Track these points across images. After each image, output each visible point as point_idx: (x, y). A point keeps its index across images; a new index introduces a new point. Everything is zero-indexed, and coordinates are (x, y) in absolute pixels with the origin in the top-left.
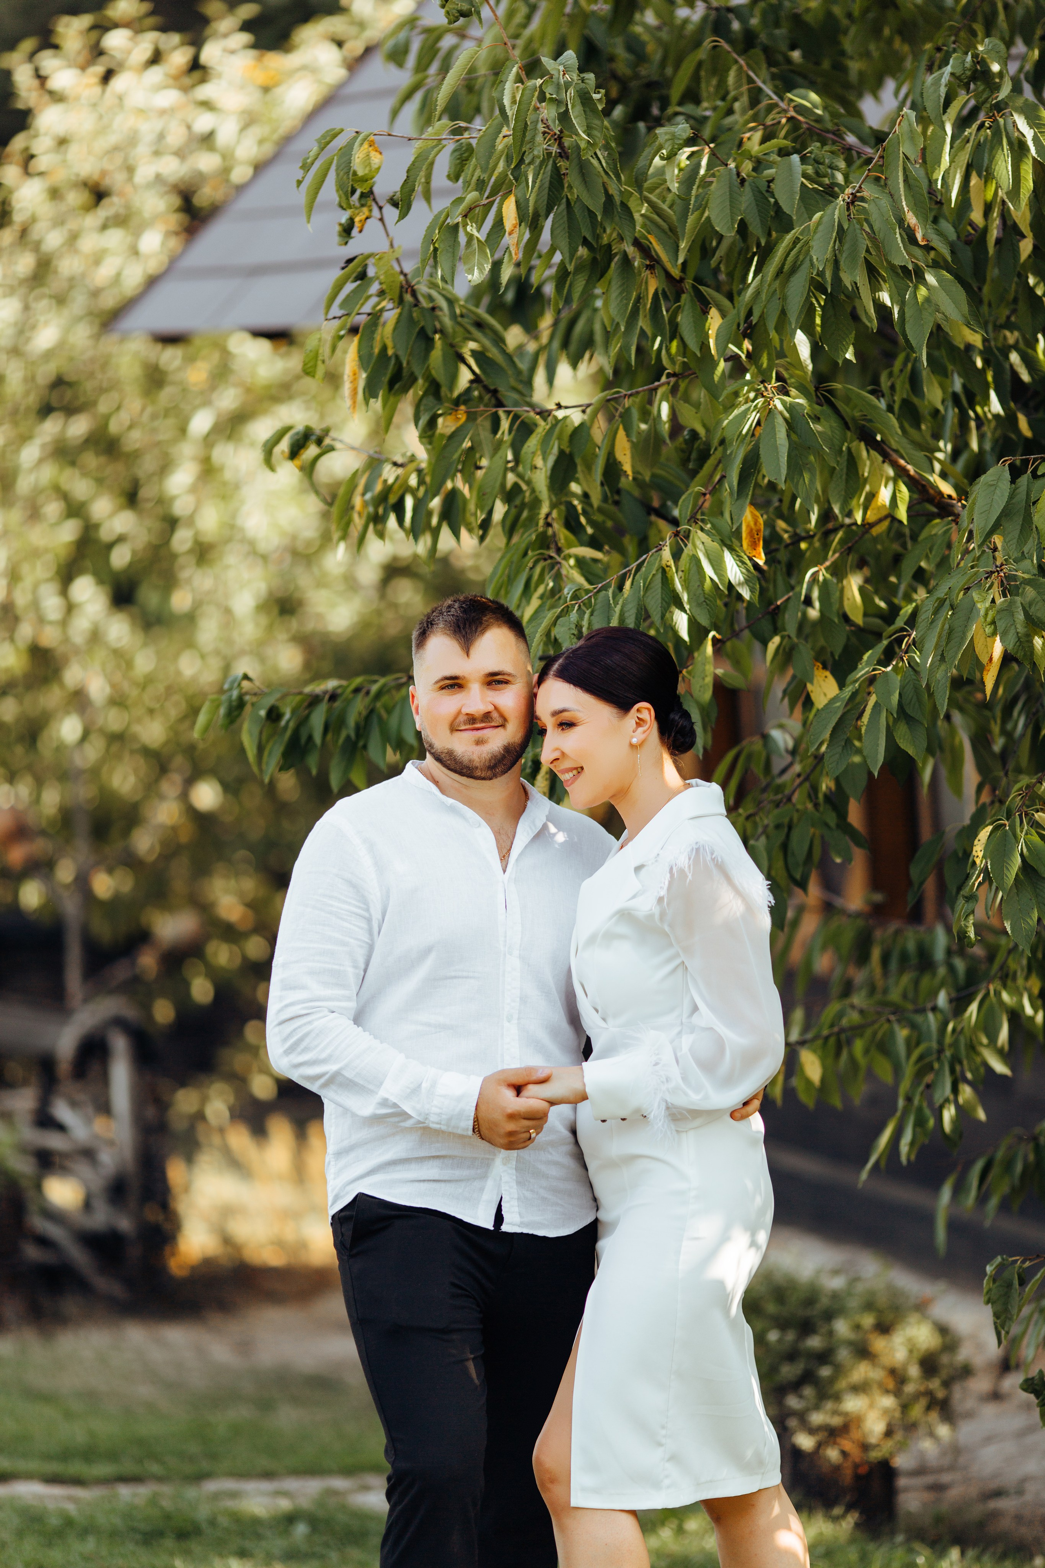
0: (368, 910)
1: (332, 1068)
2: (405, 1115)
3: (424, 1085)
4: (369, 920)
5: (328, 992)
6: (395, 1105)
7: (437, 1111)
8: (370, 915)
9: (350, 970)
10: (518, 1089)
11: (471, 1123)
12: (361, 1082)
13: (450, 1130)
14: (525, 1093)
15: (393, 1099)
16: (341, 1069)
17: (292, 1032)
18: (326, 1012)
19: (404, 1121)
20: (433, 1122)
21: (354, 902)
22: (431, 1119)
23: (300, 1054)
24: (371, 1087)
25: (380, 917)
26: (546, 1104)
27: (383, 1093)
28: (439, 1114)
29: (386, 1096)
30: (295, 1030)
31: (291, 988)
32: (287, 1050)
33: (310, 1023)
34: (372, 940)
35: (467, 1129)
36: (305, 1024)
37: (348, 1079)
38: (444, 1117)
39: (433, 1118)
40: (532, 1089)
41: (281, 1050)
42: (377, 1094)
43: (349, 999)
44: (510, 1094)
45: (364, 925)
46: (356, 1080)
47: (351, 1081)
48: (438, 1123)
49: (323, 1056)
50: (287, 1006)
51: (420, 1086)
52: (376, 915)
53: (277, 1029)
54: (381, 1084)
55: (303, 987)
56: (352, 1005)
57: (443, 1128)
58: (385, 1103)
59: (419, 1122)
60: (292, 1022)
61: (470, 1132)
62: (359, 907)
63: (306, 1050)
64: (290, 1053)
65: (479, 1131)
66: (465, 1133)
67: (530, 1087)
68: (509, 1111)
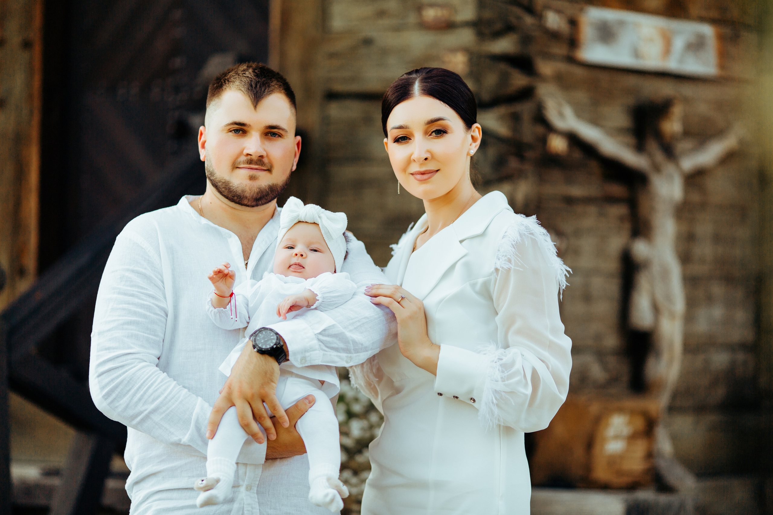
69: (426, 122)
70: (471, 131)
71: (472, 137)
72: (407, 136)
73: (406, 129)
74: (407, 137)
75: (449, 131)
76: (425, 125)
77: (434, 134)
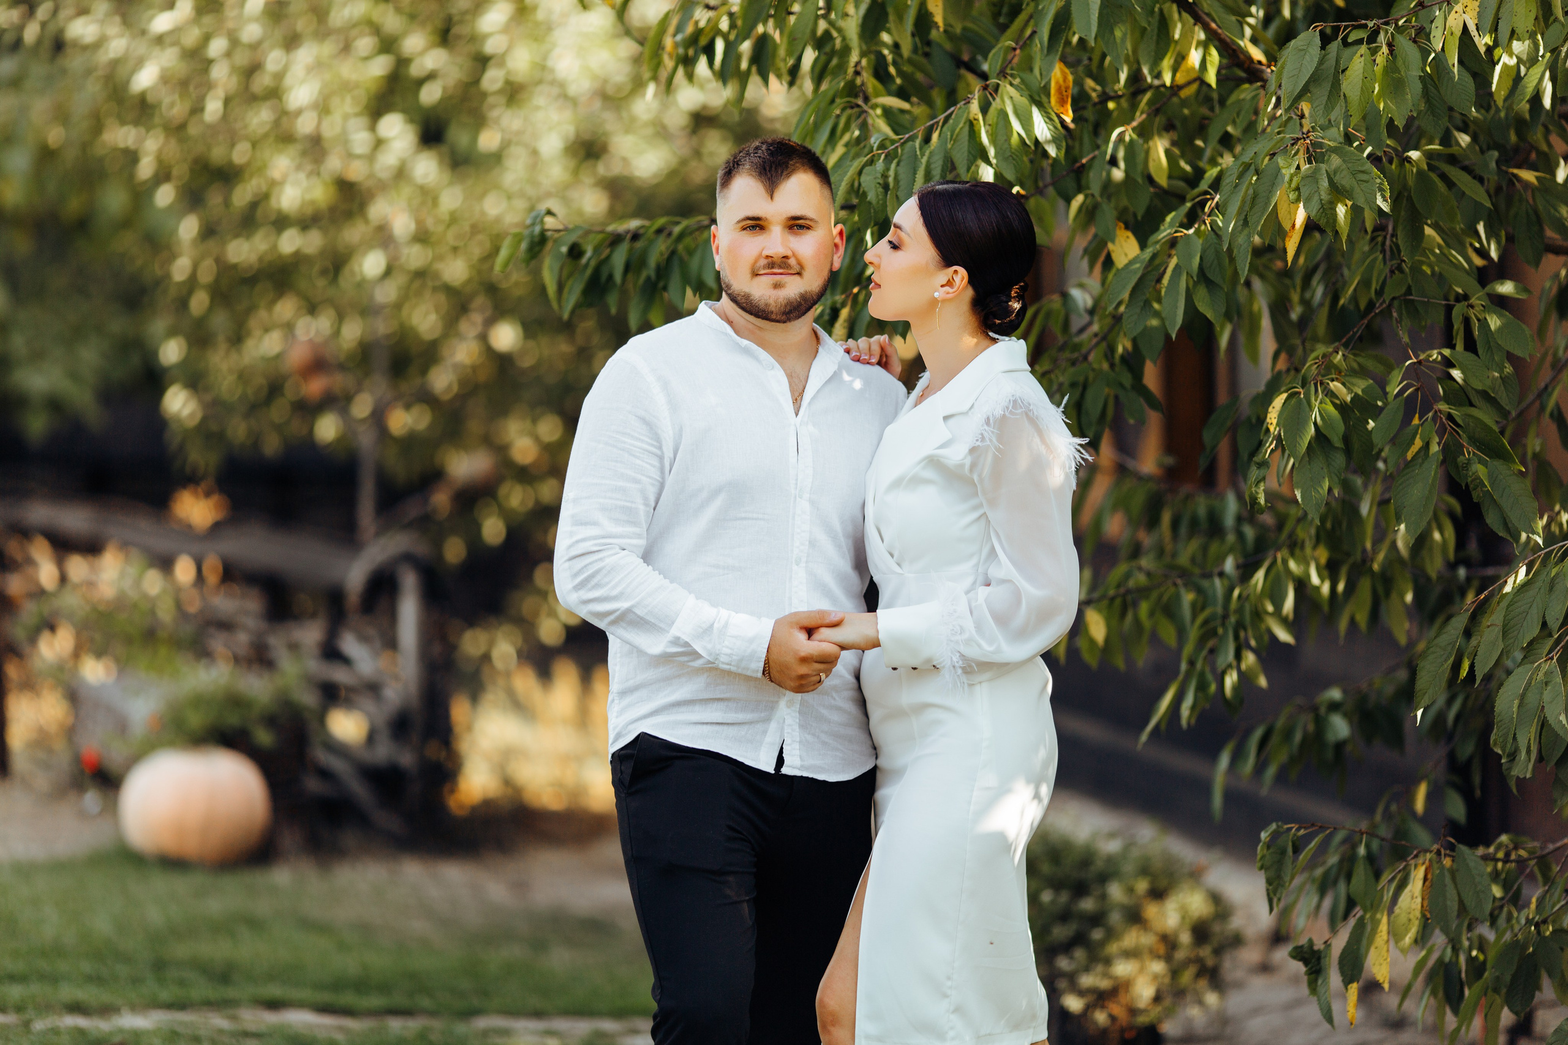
0: (660, 448)
1: (623, 605)
2: (695, 655)
3: (716, 625)
4: (661, 458)
5: (619, 529)
6: (687, 644)
7: (728, 651)
8: (662, 453)
9: (642, 507)
10: (810, 632)
11: (762, 665)
12: (653, 621)
13: (740, 671)
14: (816, 636)
15: (684, 638)
16: (633, 606)
17: (582, 568)
18: (617, 549)
19: (693, 660)
20: (723, 663)
21: (647, 440)
22: (722, 660)
23: (590, 590)
24: (662, 625)
25: (672, 456)
26: (836, 649)
27: (674, 632)
28: (730, 655)
29: (678, 634)
30: (585, 566)
31: (582, 524)
32: (577, 585)
33: (601, 559)
34: (663, 478)
35: (757, 671)
36: (596, 561)
37: (639, 616)
38: (734, 657)
39: (723, 659)
40: (824, 633)
41: (570, 586)
42: (668, 632)
43: (639, 536)
44: (802, 636)
45: (657, 463)
46: (648, 618)
47: (642, 618)
48: (728, 664)
49: (614, 593)
50: (577, 542)
51: (712, 626)
52: (668, 454)
53: (567, 564)
54: (673, 623)
55: (595, 524)
56: (642, 542)
57: (733, 669)
58: (676, 641)
59: (709, 662)
60: (582, 558)
61: (760, 674)
62: (652, 445)
63: (597, 586)
64: (579, 589)
65: (769, 673)
66: (754, 675)
67: (823, 630)
68: (803, 654)
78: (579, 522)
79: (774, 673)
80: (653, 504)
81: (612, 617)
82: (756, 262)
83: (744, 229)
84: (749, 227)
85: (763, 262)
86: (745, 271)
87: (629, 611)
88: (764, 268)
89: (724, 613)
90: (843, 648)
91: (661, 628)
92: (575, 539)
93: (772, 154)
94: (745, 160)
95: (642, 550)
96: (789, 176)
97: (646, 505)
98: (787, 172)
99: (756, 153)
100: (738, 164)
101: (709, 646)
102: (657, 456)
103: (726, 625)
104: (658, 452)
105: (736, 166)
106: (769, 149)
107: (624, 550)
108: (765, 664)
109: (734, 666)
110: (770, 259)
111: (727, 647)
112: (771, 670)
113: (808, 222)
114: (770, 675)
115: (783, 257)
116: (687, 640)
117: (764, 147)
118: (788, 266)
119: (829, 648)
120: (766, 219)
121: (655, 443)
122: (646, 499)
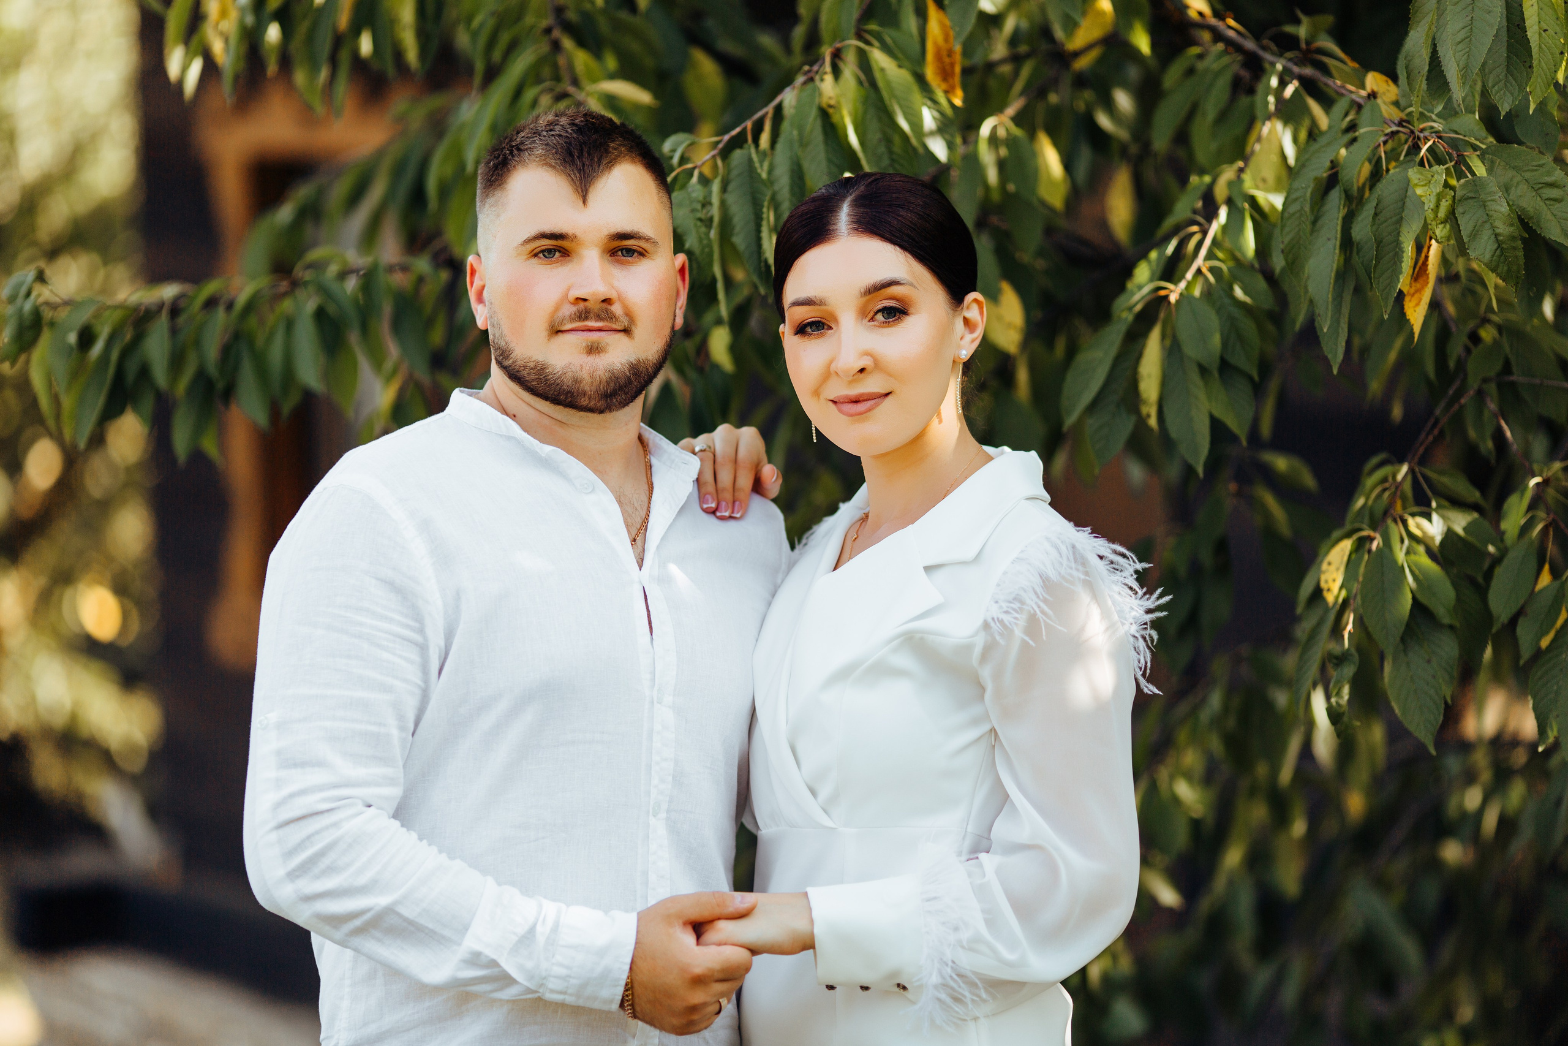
0: (421, 631)
1: (378, 901)
2: (506, 980)
3: (539, 928)
4: (423, 648)
5: (360, 772)
6: (494, 963)
7: (562, 971)
8: (425, 639)
9: (395, 732)
10: (699, 928)
11: (620, 991)
12: (430, 926)
13: (582, 1002)
14: (711, 935)
15: (490, 953)
16: (396, 903)
17: (303, 841)
18: (360, 807)
19: (501, 989)
20: (553, 990)
21: (397, 617)
22: (549, 986)
23: (317, 877)
24: (447, 933)
25: (442, 644)
26: (744, 954)
27: (471, 943)
28: (565, 978)
29: (478, 947)
30: (309, 837)
31: (296, 765)
32: (294, 870)
33: (334, 825)
34: (426, 681)
35: (612, 1001)
36: (327, 828)
37: (406, 920)
38: (574, 981)
39: (553, 984)
40: (725, 929)
42: (460, 944)
43: (391, 782)
44: (688, 938)
45: (414, 655)
46: (422, 921)
47: (411, 923)
48: (561, 993)
49: (361, 881)
50: (292, 796)
51: (532, 931)
52: (436, 639)
53: (274, 836)
54: (466, 928)
55: (320, 764)
56: (396, 791)
58: (475, 959)
59: (530, 991)
60: (302, 823)
61: (615, 1006)
62: (407, 627)
63: (331, 870)
64: (298, 877)
65: (632, 1003)
66: (606, 1008)
67: (722, 925)
68: (698, 970)
69: (863, 290)
70: (962, 308)
71: (966, 321)
72: (823, 321)
73: (820, 305)
74: (823, 324)
75: (911, 310)
76: (861, 297)
77: (880, 317)
78: (289, 762)
79: (642, 1004)
80: (411, 726)
81: (357, 922)
82: (557, 309)
83: (536, 255)
84: (542, 251)
85: (569, 310)
86: (537, 326)
87: (389, 910)
88: (572, 319)
89: (550, 909)
90: (754, 951)
91: (444, 937)
92: (286, 791)
93: (579, 130)
94: (534, 142)
95: (395, 805)
96: (610, 165)
97: (402, 728)
98: (608, 160)
99: (551, 130)
100: (519, 150)
101: (529, 965)
102: (416, 644)
103: (555, 929)
104: (418, 638)
105: (515, 152)
106: (573, 124)
107: (370, 806)
108: (626, 990)
109: (571, 995)
110: (582, 305)
111: (561, 965)
112: (637, 1000)
113: (642, 244)
114: (633, 1008)
115: (604, 301)
116: (494, 957)
117: (564, 121)
118: (612, 317)
119: (736, 955)
120: (573, 238)
121: (412, 623)
122: (401, 718)
